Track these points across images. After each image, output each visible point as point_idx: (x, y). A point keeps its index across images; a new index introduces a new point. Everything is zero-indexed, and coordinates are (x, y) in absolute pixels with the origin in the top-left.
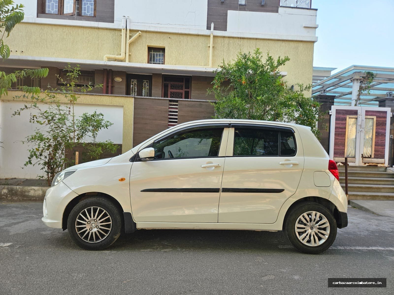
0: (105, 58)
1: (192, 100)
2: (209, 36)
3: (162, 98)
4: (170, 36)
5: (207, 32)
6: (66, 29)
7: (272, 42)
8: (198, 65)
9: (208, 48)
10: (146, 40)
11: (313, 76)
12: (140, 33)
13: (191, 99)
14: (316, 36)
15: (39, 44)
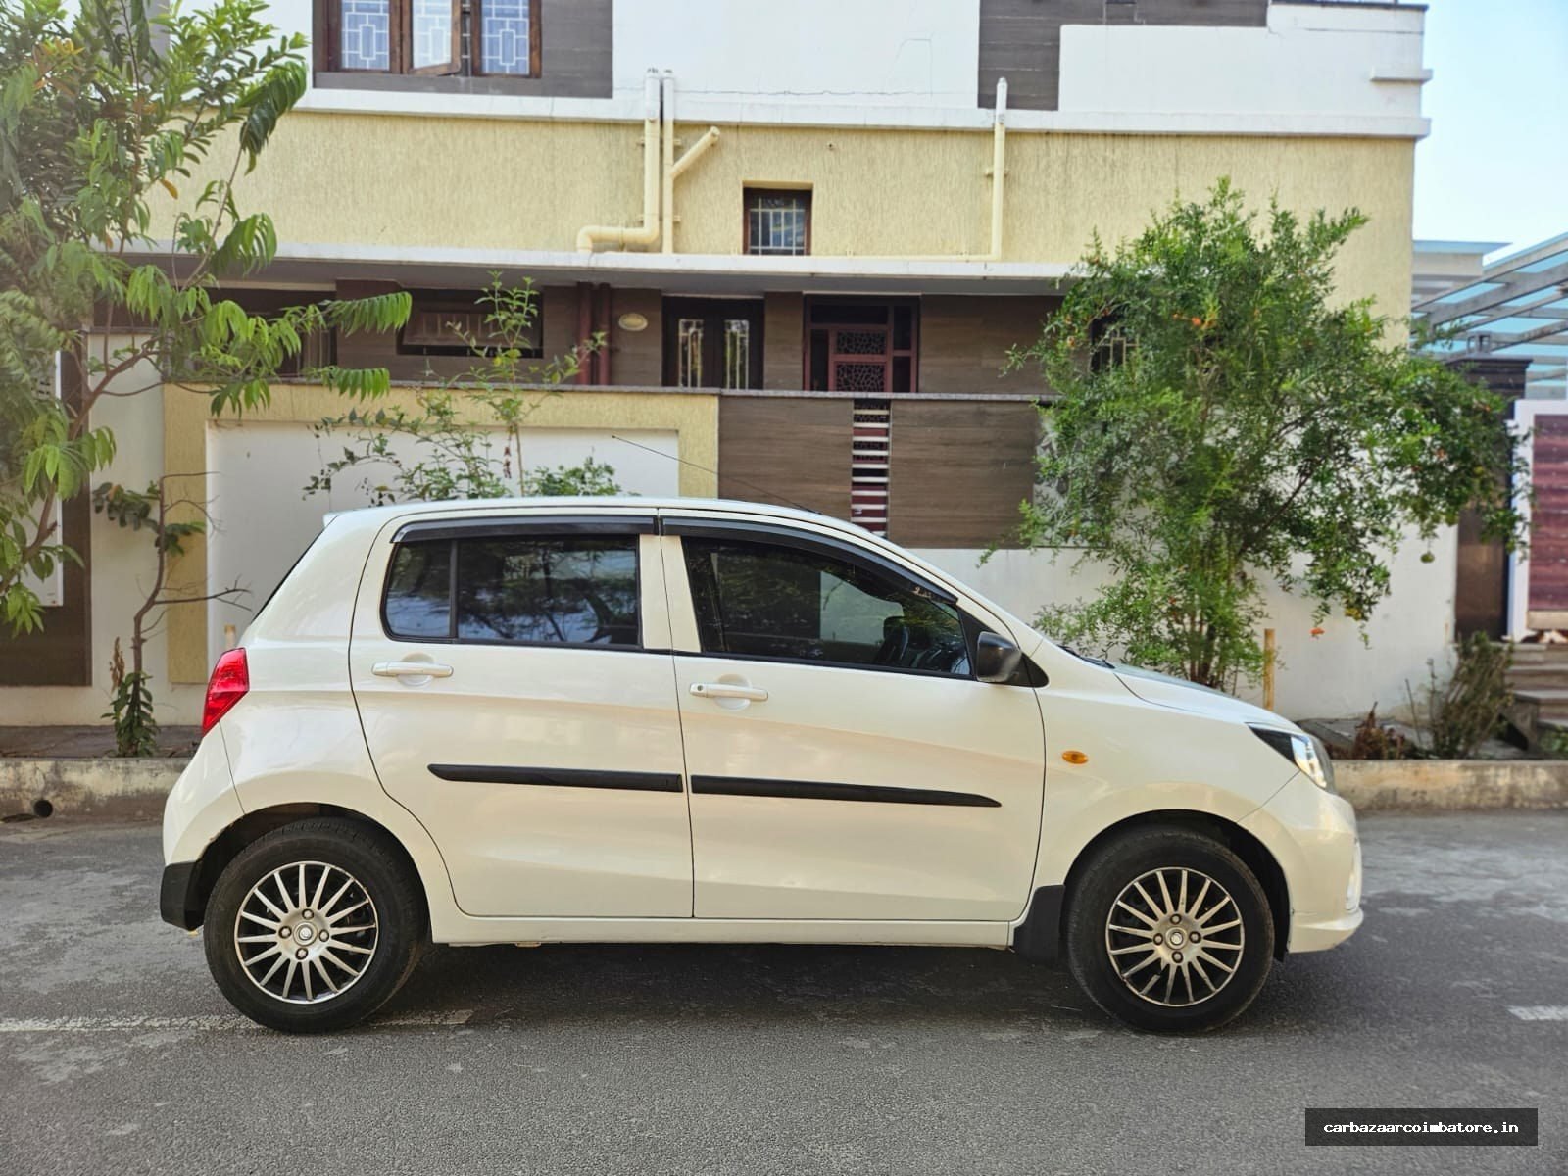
0: (583, 241)
1: (923, 396)
2: (990, 133)
3: (807, 394)
4: (832, 140)
5: (981, 118)
6: (426, 131)
7: (1244, 147)
8: (943, 253)
9: (983, 182)
10: (739, 162)
11: (1416, 278)
12: (714, 135)
13: (917, 391)
14: (1425, 113)
15: (327, 194)
